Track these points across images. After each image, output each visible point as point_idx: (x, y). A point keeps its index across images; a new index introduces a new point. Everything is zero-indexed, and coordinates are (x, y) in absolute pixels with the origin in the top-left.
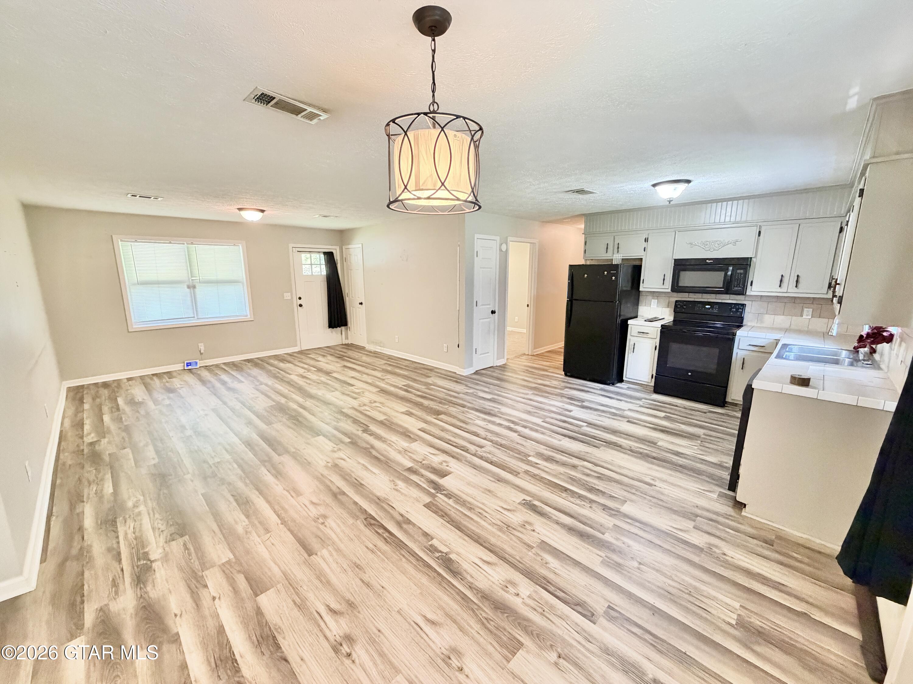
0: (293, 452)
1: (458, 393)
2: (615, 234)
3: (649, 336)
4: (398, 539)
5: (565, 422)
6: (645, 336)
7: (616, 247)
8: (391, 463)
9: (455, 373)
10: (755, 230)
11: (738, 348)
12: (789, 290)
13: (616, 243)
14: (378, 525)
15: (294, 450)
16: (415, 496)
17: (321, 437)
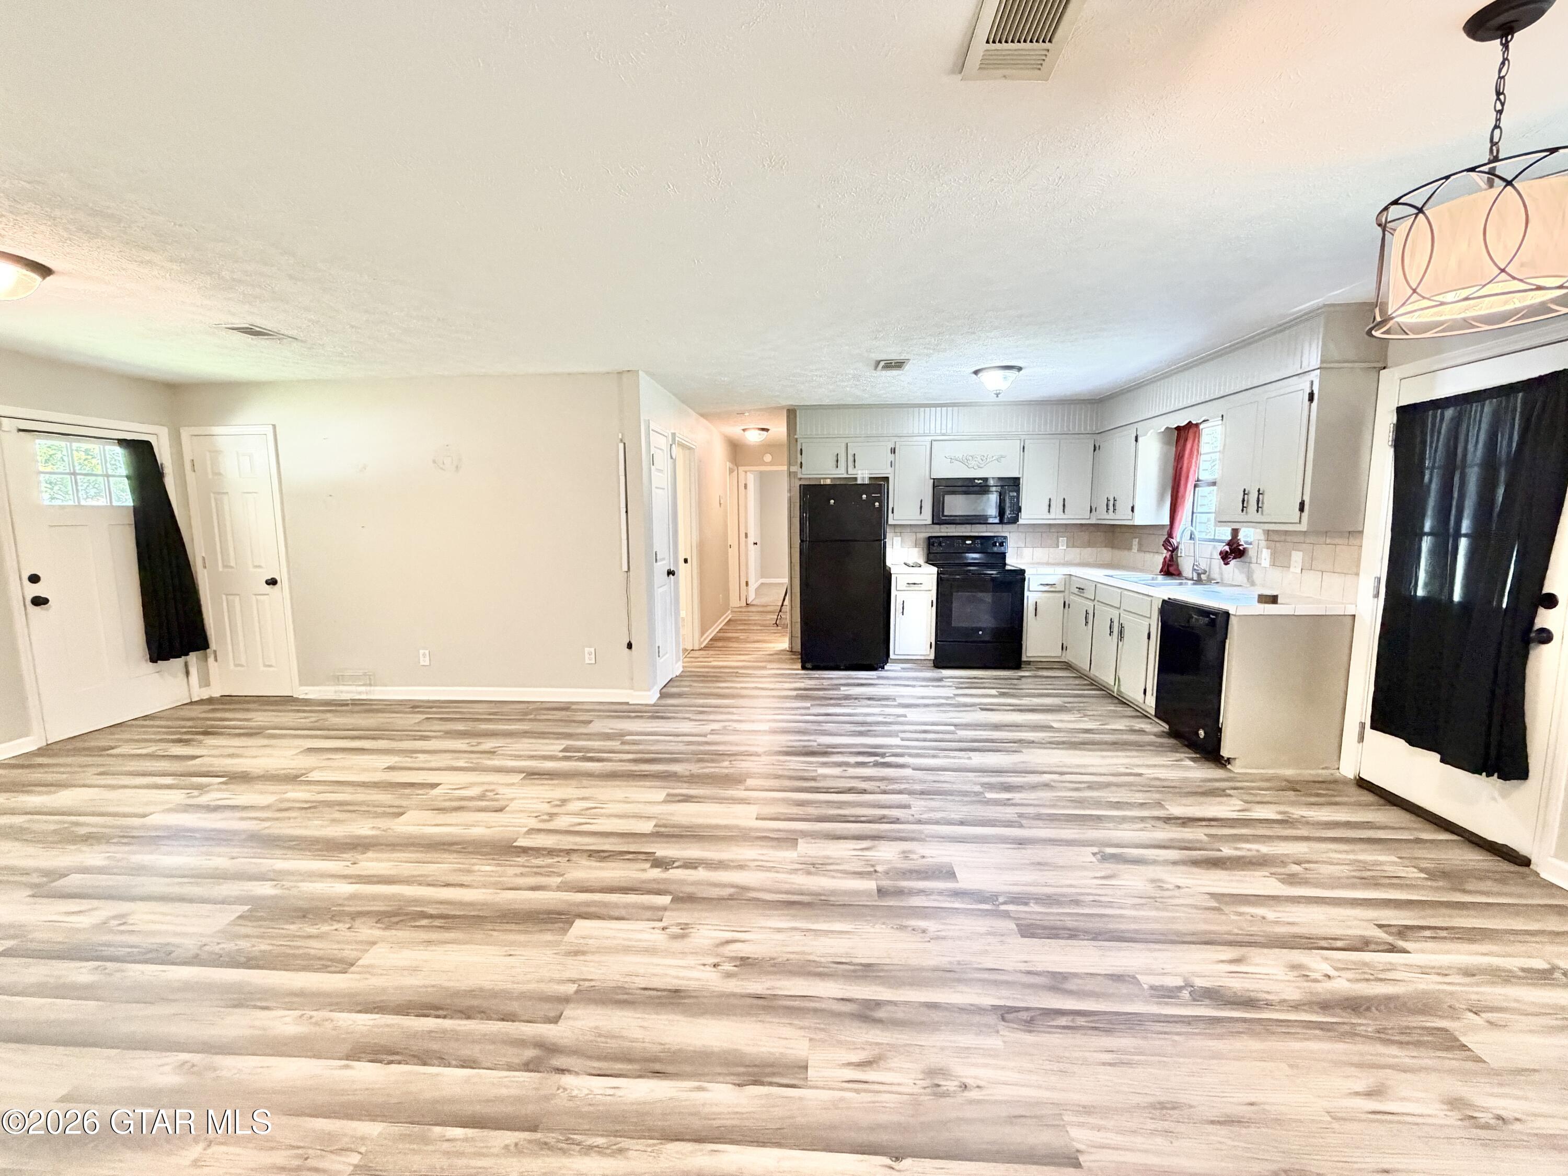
0: (577, 992)
1: (705, 736)
2: (847, 440)
3: (923, 587)
4: (1105, 1013)
5: (925, 732)
6: (916, 587)
7: (851, 459)
8: (832, 898)
9: (627, 703)
10: (1017, 445)
11: (1029, 590)
12: (1057, 516)
13: (851, 452)
14: (1040, 1015)
15: (574, 987)
16: (983, 930)
17: (579, 924)
